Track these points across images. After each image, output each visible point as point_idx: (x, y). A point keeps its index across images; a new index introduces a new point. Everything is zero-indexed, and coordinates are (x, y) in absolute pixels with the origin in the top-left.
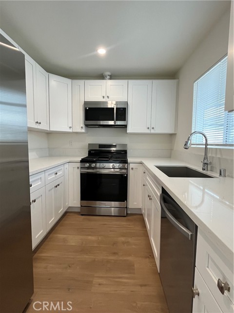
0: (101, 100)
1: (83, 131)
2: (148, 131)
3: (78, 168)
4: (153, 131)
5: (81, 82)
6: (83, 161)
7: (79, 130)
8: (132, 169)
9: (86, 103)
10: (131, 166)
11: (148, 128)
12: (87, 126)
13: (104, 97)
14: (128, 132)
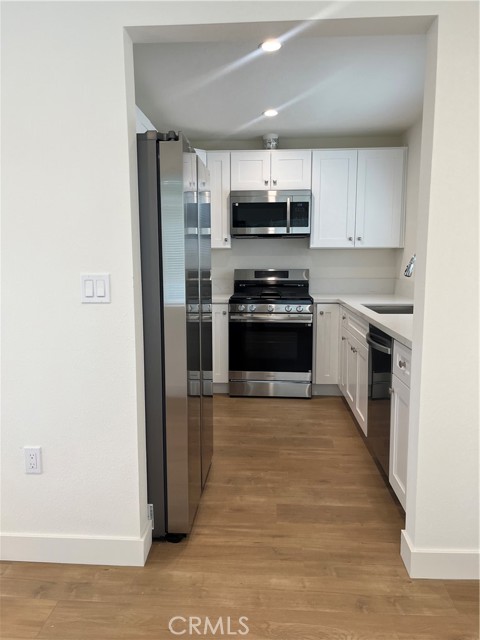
0: (262, 187)
1: (228, 246)
2: (350, 245)
3: (225, 313)
4: (359, 245)
5: (224, 155)
6: (232, 301)
7: (221, 245)
8: (322, 313)
9: (233, 195)
10: (320, 308)
11: (350, 239)
12: (234, 236)
13: (266, 182)
14: (311, 246)
